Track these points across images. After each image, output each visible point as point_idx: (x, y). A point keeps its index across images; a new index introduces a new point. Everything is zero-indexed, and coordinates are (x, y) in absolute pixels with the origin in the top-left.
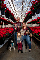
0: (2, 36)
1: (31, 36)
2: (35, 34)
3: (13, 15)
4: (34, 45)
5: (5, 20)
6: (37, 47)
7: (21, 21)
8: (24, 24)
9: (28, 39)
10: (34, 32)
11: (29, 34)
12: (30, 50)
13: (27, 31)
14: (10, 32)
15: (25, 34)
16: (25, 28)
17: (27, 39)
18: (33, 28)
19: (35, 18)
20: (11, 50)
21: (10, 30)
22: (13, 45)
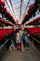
0: (3, 37)
1: (29, 36)
2: (32, 34)
3: (13, 18)
4: (31, 44)
5: (6, 22)
6: (34, 46)
7: (20, 23)
8: (22, 25)
10: (31, 32)
11: (27, 34)
12: (28, 48)
13: (25, 32)
14: (10, 33)
15: (23, 34)
16: (23, 29)
17: (25, 39)
18: (30, 29)
19: (31, 20)
20: (11, 49)
21: (10, 31)
22: (13, 45)
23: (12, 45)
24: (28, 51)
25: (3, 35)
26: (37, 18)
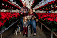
1: (37, 21)
5: (13, 5)
6: (42, 32)
8: (31, 9)
9: (34, 23)
10: (40, 17)
12: (35, 34)
16: (31, 13)
23: (18, 30)
24: (35, 37)
25: (8, 18)
26: (49, 3)
